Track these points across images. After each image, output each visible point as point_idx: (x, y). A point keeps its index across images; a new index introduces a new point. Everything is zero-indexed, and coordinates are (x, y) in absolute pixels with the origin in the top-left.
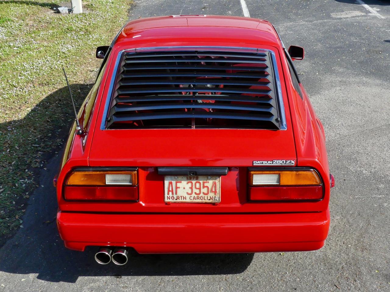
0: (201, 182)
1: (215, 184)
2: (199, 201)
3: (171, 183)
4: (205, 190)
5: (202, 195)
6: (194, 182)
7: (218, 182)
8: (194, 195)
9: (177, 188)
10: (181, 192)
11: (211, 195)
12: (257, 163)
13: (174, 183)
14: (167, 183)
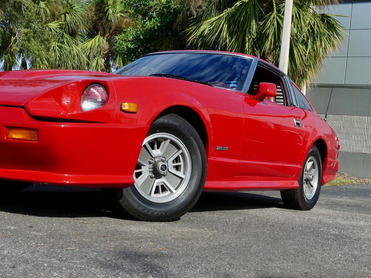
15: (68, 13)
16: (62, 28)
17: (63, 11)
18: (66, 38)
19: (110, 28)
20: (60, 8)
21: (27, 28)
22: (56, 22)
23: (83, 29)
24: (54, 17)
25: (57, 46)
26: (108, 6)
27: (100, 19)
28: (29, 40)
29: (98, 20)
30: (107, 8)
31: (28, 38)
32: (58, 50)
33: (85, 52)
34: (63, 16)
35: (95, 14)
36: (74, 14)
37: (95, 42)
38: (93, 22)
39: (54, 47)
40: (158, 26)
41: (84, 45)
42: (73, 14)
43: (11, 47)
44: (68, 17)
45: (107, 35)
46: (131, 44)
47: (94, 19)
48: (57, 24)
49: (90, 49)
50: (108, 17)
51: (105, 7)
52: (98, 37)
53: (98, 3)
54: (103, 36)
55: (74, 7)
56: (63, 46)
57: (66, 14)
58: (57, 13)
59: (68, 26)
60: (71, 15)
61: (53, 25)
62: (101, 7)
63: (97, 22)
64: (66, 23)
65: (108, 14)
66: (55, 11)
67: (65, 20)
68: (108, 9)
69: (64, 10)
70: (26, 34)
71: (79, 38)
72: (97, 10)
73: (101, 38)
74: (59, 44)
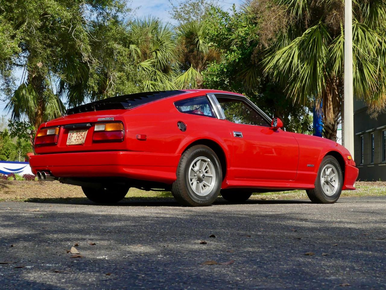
0: (81, 133)
1: (85, 133)
2: (77, 143)
3: (70, 134)
4: (80, 137)
5: (79, 140)
6: (78, 133)
7: (86, 132)
8: (77, 140)
9: (72, 137)
10: (73, 139)
11: (82, 139)
12: (99, 119)
13: (71, 134)
14: (69, 134)
15: (159, 50)
16: (154, 66)
17: (153, 49)
18: (159, 75)
19: (203, 59)
20: (151, 45)
21: (121, 71)
22: (148, 61)
23: (175, 64)
24: (145, 56)
25: (151, 84)
26: (197, 37)
27: (192, 51)
28: (123, 83)
29: (189, 52)
30: (196, 40)
31: (122, 81)
32: (152, 88)
33: (179, 86)
34: (154, 53)
35: (185, 47)
36: (165, 51)
37: (188, 75)
38: (184, 55)
39: (147, 85)
40: (239, 59)
41: (178, 79)
42: (163, 50)
43: (107, 92)
44: (159, 54)
45: (200, 66)
46: (217, 78)
47: (186, 51)
48: (149, 62)
49: (184, 82)
50: (199, 48)
51: (195, 39)
52: (191, 70)
53: (188, 35)
54: (196, 67)
55: (164, 43)
56: (156, 83)
57: (157, 51)
58: (148, 52)
59: (160, 64)
60: (162, 52)
61: (146, 64)
62: (191, 39)
63: (188, 55)
64: (157, 60)
65: (199, 45)
66: (146, 49)
67: (157, 57)
68: (198, 40)
69: (155, 48)
70: (120, 78)
71: (172, 73)
72: (187, 43)
73: (194, 71)
74: (153, 82)
